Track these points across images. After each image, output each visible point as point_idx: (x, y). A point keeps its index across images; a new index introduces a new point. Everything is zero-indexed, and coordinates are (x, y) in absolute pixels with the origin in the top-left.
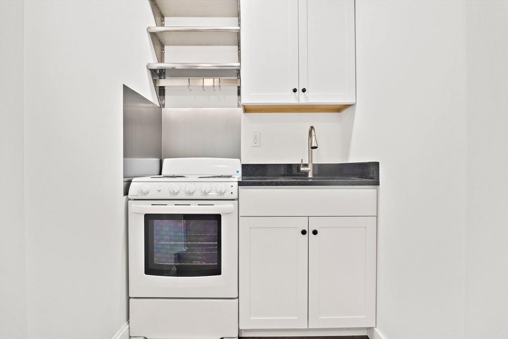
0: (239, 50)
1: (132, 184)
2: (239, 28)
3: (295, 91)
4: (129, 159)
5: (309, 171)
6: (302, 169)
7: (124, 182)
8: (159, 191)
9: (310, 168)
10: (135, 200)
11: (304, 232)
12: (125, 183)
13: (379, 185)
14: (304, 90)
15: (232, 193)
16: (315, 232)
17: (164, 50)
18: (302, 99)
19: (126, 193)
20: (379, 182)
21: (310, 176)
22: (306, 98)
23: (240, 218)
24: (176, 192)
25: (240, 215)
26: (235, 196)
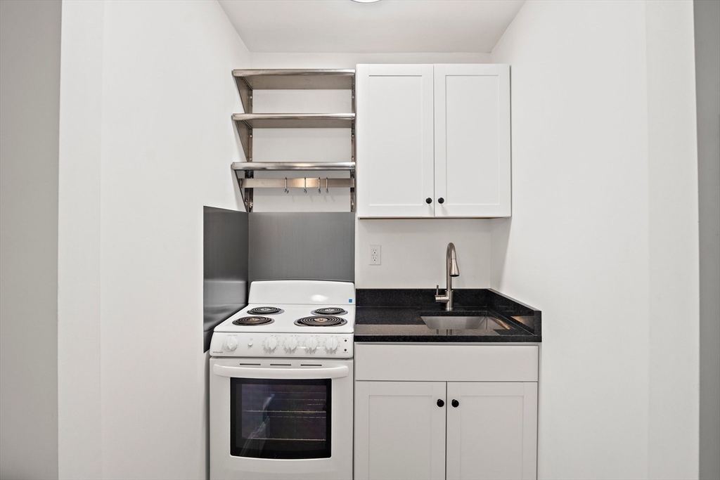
0: (353, 134)
1: (215, 336)
2: (354, 115)
3: (429, 201)
4: (210, 282)
5: (447, 301)
6: (437, 298)
7: (204, 331)
8: (250, 346)
9: (448, 297)
10: (217, 357)
11: (440, 403)
12: (206, 333)
13: (541, 341)
14: (441, 201)
15: (345, 350)
16: (455, 404)
17: (252, 134)
18: (439, 211)
19: (207, 347)
20: (541, 337)
21: (449, 308)
22: (444, 210)
23: (356, 383)
24: (272, 349)
25: (356, 379)
26: (350, 354)
